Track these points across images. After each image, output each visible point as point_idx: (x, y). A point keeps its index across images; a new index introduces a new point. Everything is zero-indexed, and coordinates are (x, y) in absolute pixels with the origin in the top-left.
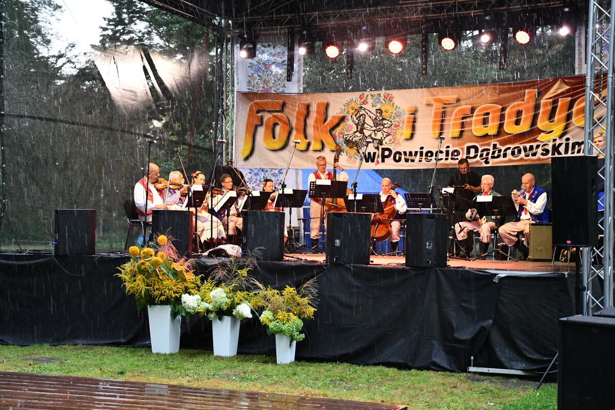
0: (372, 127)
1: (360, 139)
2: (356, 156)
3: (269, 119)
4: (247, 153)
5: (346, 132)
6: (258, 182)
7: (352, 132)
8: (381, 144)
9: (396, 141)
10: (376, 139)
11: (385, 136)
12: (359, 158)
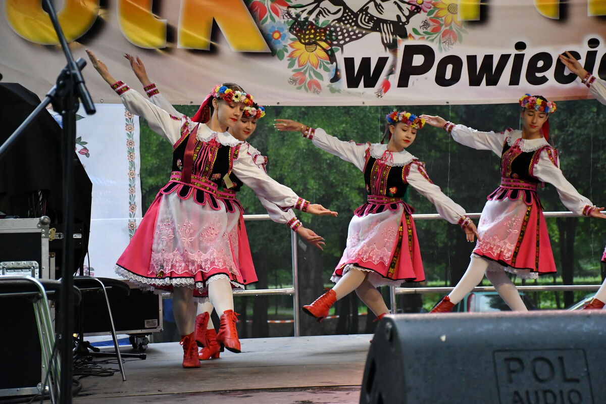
1: (340, 20)
2: (321, 71)
8: (404, 35)
9: (443, 29)
10: (385, 21)
11: (407, 13)
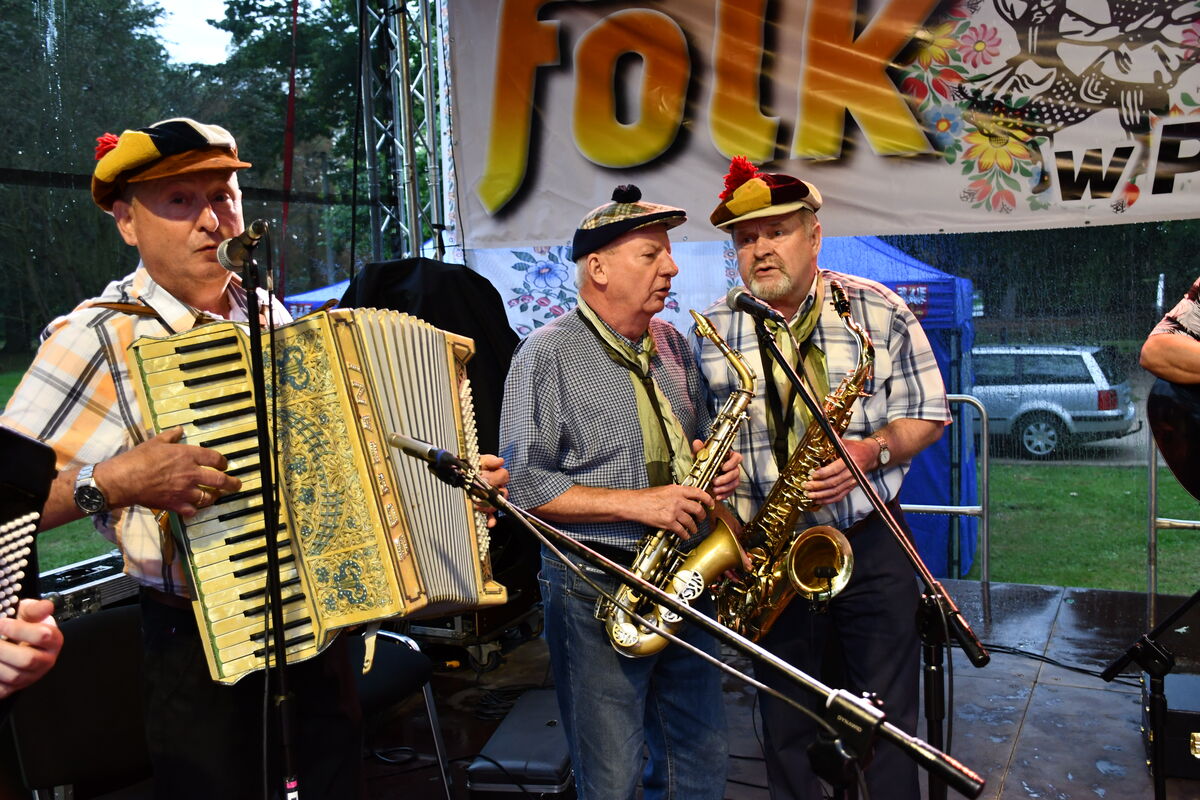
0: (1098, 27)
1: (1048, 93)
2: (1016, 176)
3: (597, 38)
4: (505, 189)
5: (968, 66)
6: (555, 302)
7: (999, 63)
8: (1163, 110)
10: (1131, 87)
11: (1175, 64)
12: (1027, 185)
